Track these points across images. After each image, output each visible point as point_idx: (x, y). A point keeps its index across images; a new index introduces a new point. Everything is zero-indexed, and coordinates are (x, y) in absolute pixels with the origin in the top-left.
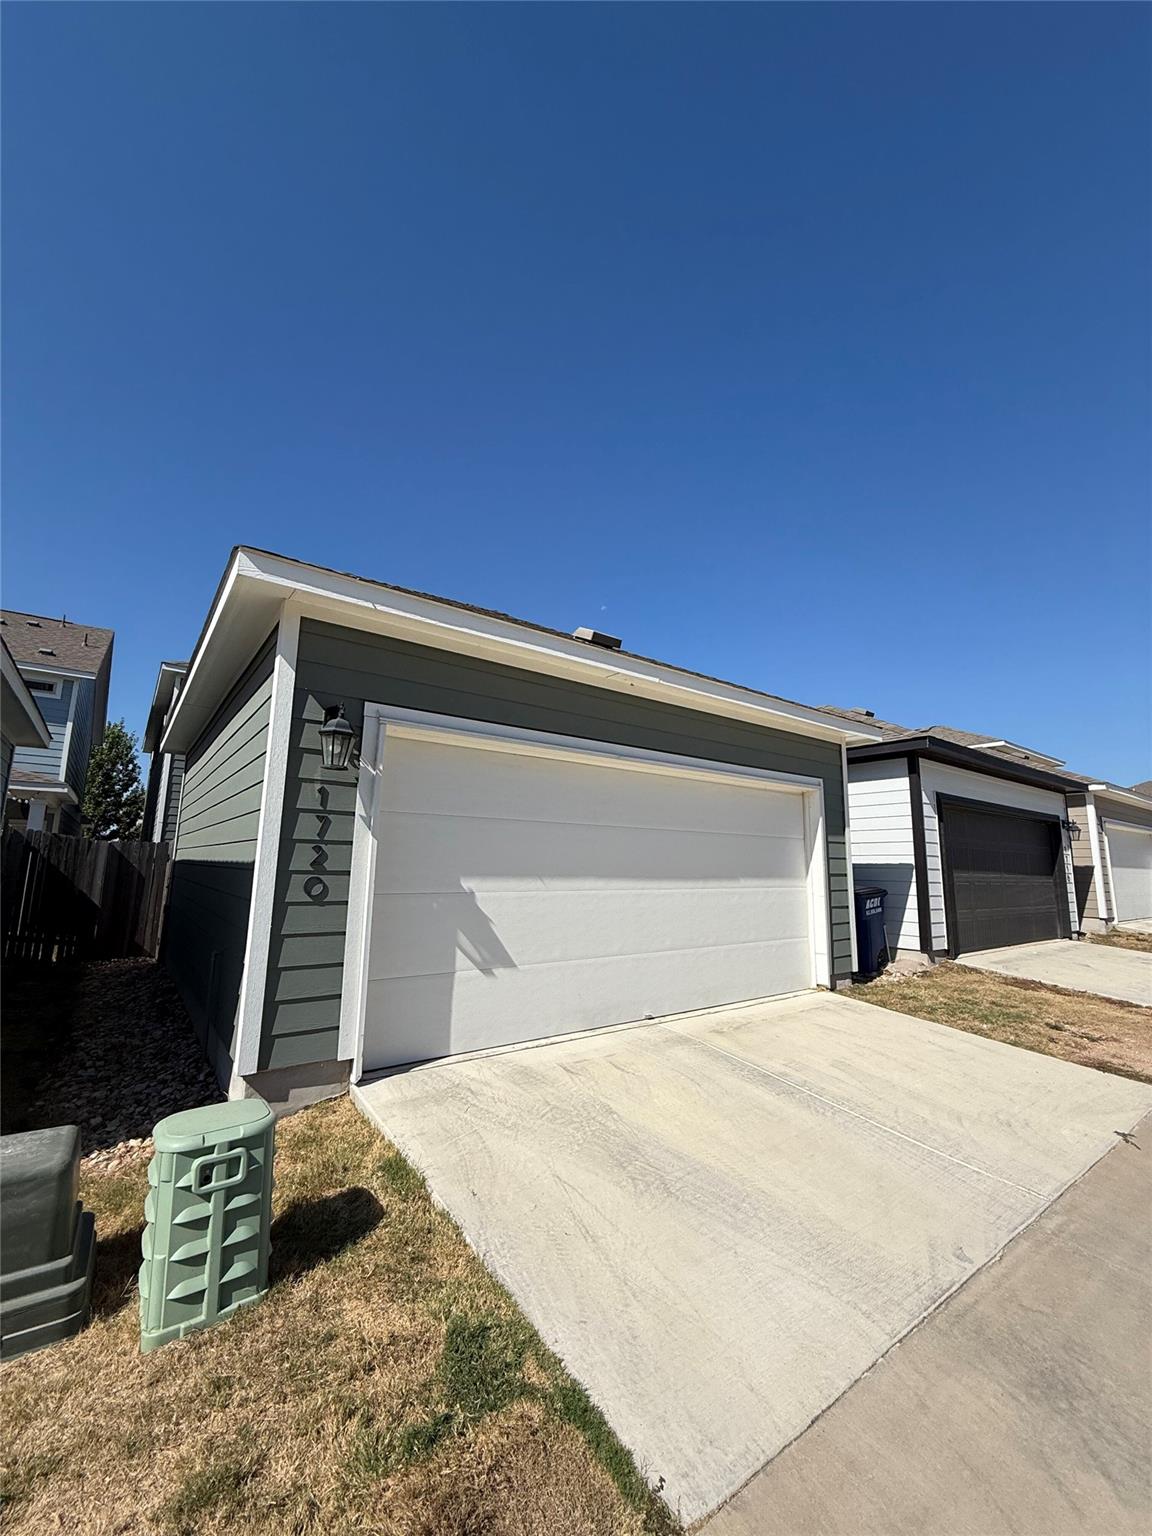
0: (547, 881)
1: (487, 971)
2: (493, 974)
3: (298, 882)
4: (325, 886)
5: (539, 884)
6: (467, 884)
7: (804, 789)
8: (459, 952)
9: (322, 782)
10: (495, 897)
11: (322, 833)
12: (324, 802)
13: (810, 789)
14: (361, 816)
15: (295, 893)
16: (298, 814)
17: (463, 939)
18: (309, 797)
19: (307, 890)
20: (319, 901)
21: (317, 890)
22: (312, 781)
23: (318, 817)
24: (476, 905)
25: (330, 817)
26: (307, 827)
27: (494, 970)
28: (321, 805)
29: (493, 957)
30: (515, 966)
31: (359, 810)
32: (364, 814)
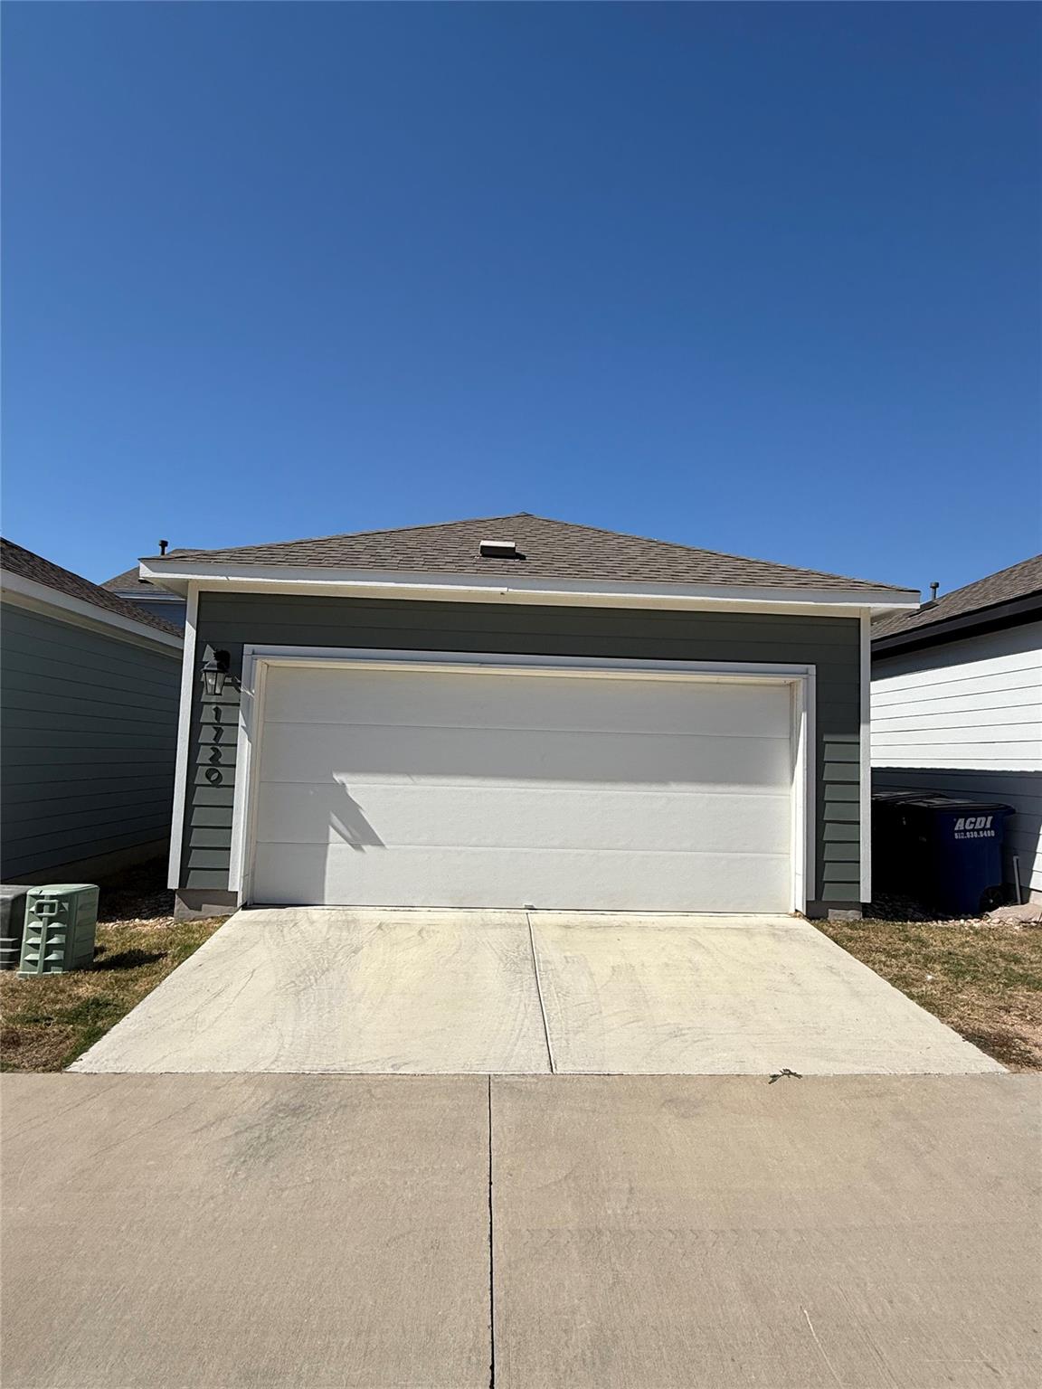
0: (415, 778)
1: (357, 847)
2: (362, 850)
3: (202, 770)
4: (220, 773)
5: (407, 780)
6: (338, 778)
7: (789, 680)
8: (332, 830)
9: (217, 703)
10: (363, 789)
11: (216, 738)
12: (217, 717)
13: (795, 679)
14: (243, 727)
15: (200, 778)
16: (201, 727)
17: (335, 819)
18: (208, 715)
19: (208, 777)
20: (216, 784)
21: (214, 777)
22: (211, 703)
23: (215, 728)
24: (347, 795)
25: (223, 727)
26: (207, 735)
27: (364, 847)
28: (216, 719)
29: (362, 836)
30: (381, 844)
31: (241, 722)
32: (244, 725)
